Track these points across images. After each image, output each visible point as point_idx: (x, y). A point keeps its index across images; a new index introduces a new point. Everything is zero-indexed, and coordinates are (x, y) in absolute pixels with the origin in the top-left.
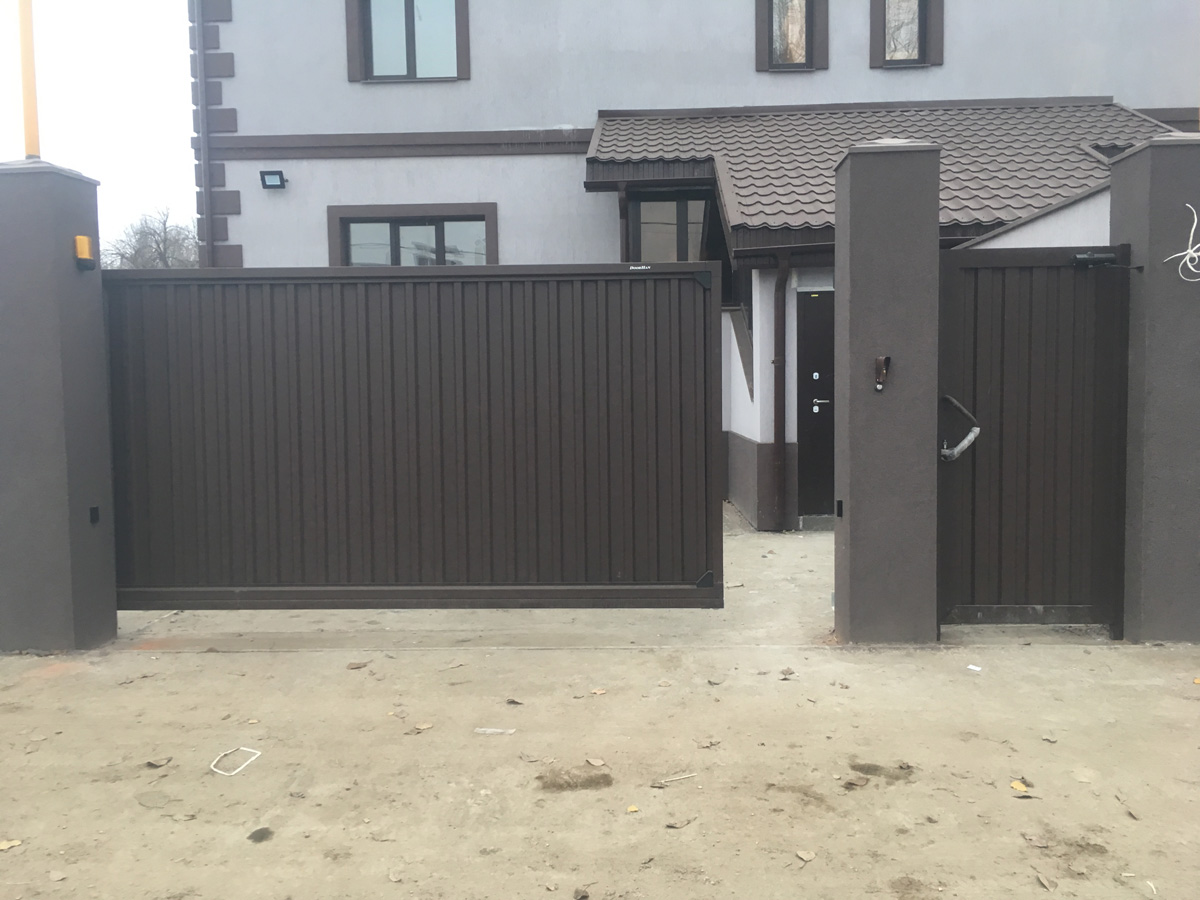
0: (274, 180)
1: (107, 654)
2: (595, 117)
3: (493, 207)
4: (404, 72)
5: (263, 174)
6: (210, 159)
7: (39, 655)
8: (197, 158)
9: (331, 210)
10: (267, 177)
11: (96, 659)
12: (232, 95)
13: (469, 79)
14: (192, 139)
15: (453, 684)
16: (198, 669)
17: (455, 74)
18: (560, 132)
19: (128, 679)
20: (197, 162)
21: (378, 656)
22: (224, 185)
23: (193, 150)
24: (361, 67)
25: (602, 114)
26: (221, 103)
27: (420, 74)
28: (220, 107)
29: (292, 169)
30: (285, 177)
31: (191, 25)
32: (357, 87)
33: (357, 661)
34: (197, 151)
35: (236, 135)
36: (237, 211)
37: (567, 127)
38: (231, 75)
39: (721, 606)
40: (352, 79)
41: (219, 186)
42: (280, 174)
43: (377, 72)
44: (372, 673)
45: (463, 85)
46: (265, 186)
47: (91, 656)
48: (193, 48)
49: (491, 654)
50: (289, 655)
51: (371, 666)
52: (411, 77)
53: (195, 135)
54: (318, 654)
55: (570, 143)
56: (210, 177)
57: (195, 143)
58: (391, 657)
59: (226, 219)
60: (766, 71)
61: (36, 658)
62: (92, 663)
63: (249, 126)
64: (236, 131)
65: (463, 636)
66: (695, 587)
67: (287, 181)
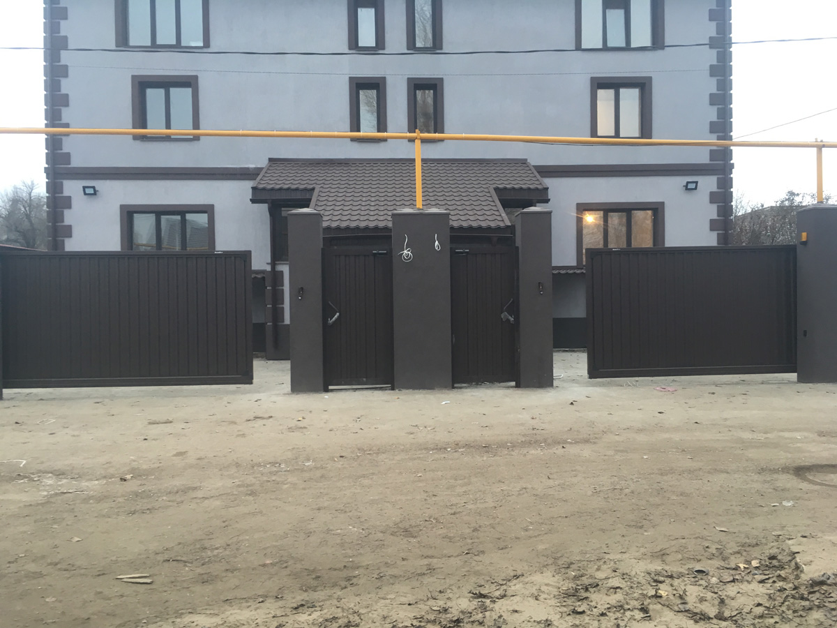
0: (90, 191)
2: (267, 162)
3: (212, 206)
5: (84, 188)
6: (54, 179)
8: (47, 178)
9: (122, 207)
10: (93, 192)
12: (68, 145)
13: (199, 139)
14: (45, 168)
18: (248, 168)
20: (48, 180)
22: (62, 193)
23: (45, 175)
25: (270, 160)
28: (61, 151)
29: (100, 185)
30: (97, 189)
31: (46, 108)
32: (138, 143)
34: (48, 174)
35: (70, 166)
36: (69, 207)
37: (252, 166)
38: (68, 135)
39: (252, 383)
40: (135, 138)
41: (59, 193)
42: (94, 187)
45: (195, 143)
46: (85, 194)
53: (47, 166)
55: (253, 174)
56: (54, 186)
57: (47, 170)
59: (63, 211)
60: (356, 141)
63: (76, 162)
64: (70, 164)
66: (241, 376)
67: (98, 191)
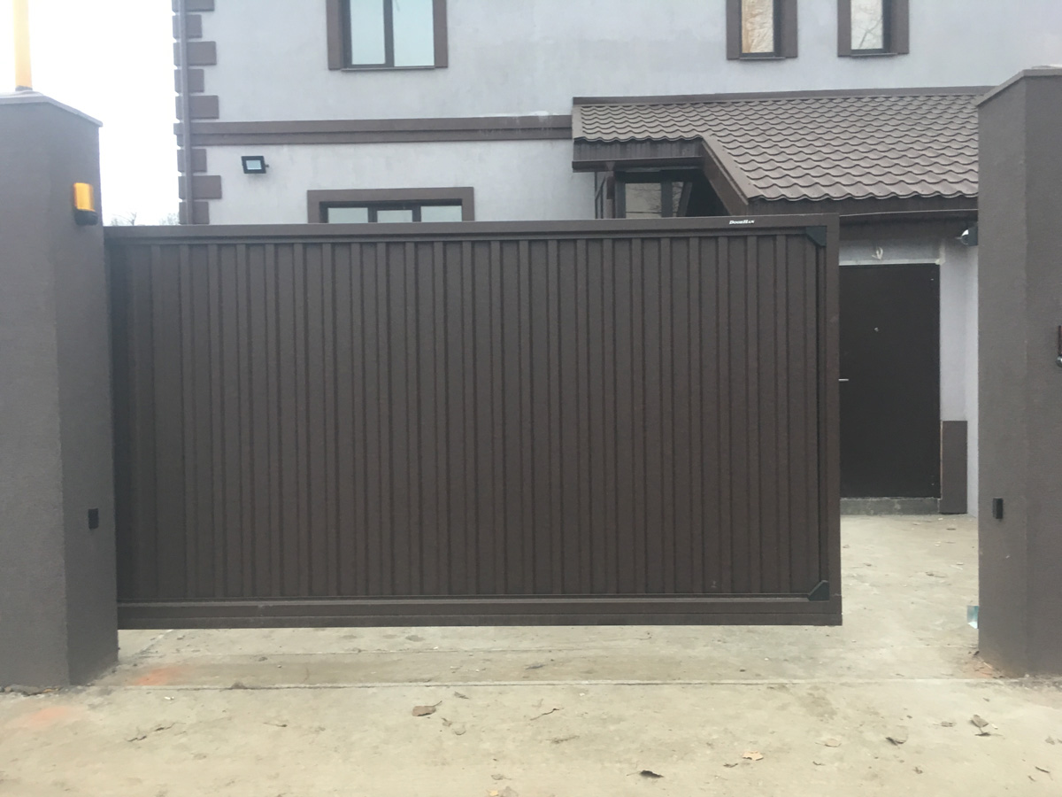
0: (256, 165)
1: (109, 693)
2: (569, 104)
3: (470, 191)
4: (382, 60)
5: (245, 159)
6: (192, 145)
7: (26, 694)
8: (179, 144)
9: (311, 194)
10: (248, 162)
11: (97, 700)
12: (214, 83)
13: (446, 67)
14: (175, 125)
15: (557, 742)
16: (224, 715)
17: (431, 63)
18: (536, 118)
19: (139, 731)
20: (179, 148)
21: (445, 694)
22: (205, 170)
23: (176, 136)
24: (341, 56)
25: (577, 101)
26: (202, 91)
27: (397, 64)
28: (202, 94)
29: (272, 154)
30: (266, 162)
31: (174, 14)
32: (337, 75)
33: (421, 703)
34: (179, 136)
35: (217, 121)
36: (218, 195)
37: (543, 113)
38: (213, 63)
39: (839, 623)
40: (332, 68)
41: (200, 171)
42: (261, 159)
43: (356, 60)
44: (447, 723)
45: (440, 73)
46: (246, 171)
47: (89, 694)
48: (176, 37)
49: (586, 692)
50: (335, 694)
51: (441, 711)
52: (389, 66)
53: (178, 121)
54: (370, 691)
55: (545, 129)
56: (192, 163)
57: (178, 129)
58: (463, 697)
59: (207, 204)
60: (737, 59)
61: (22, 698)
62: (93, 707)
63: (230, 113)
64: (217, 118)
65: (532, 659)
66: (806, 600)
67: (268, 166)
